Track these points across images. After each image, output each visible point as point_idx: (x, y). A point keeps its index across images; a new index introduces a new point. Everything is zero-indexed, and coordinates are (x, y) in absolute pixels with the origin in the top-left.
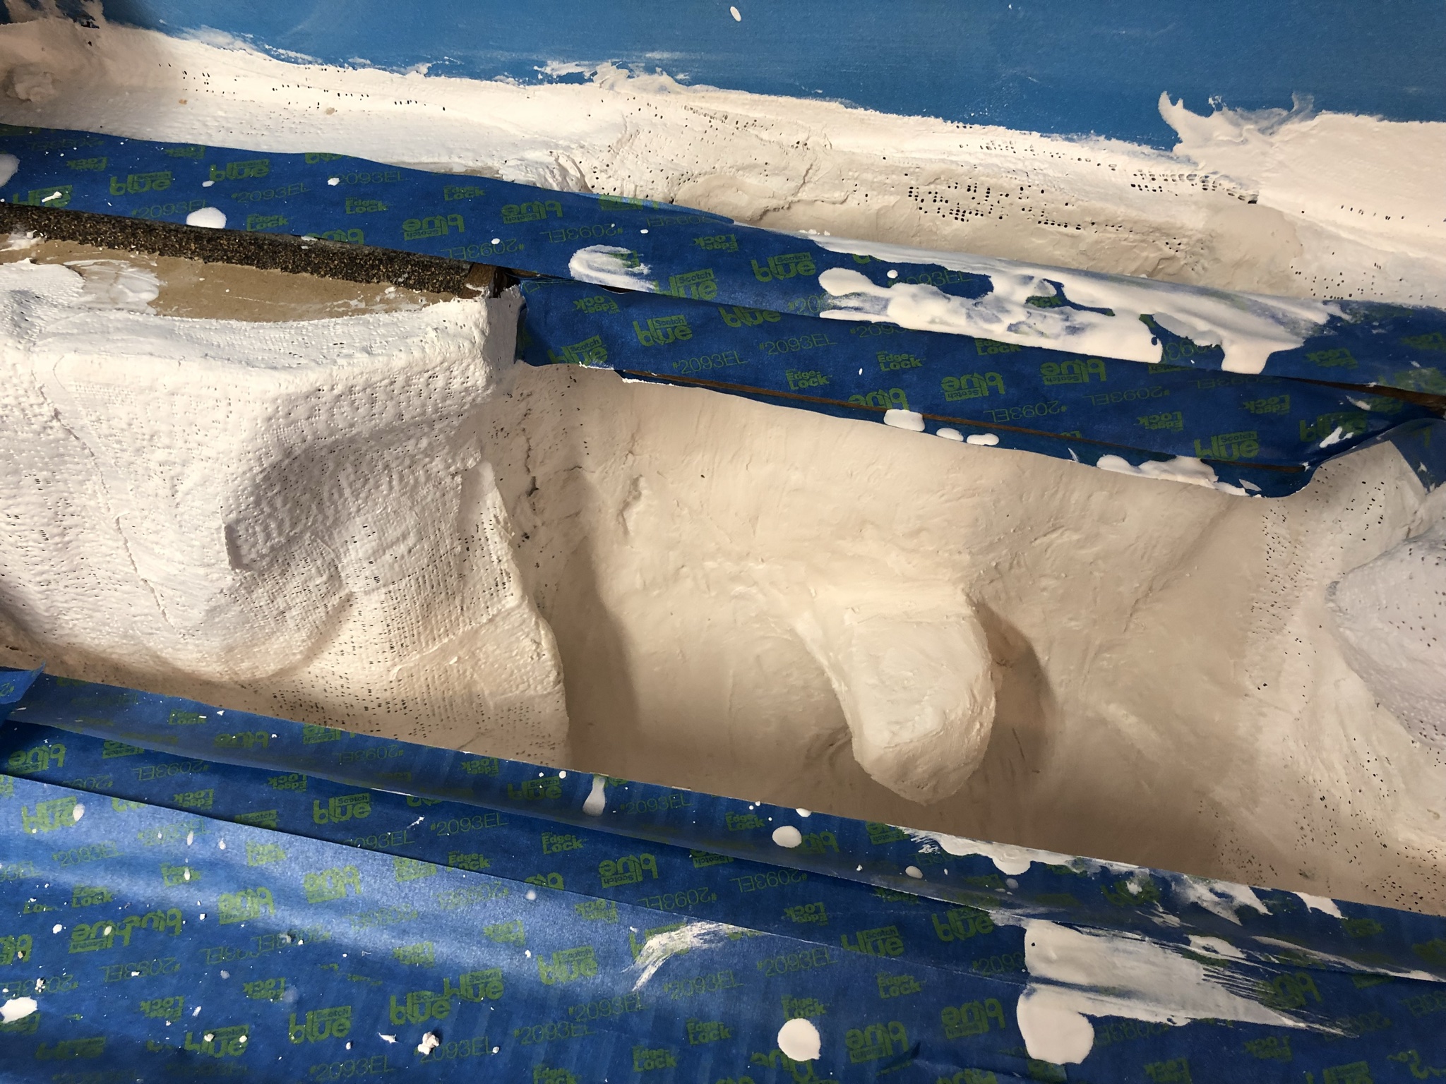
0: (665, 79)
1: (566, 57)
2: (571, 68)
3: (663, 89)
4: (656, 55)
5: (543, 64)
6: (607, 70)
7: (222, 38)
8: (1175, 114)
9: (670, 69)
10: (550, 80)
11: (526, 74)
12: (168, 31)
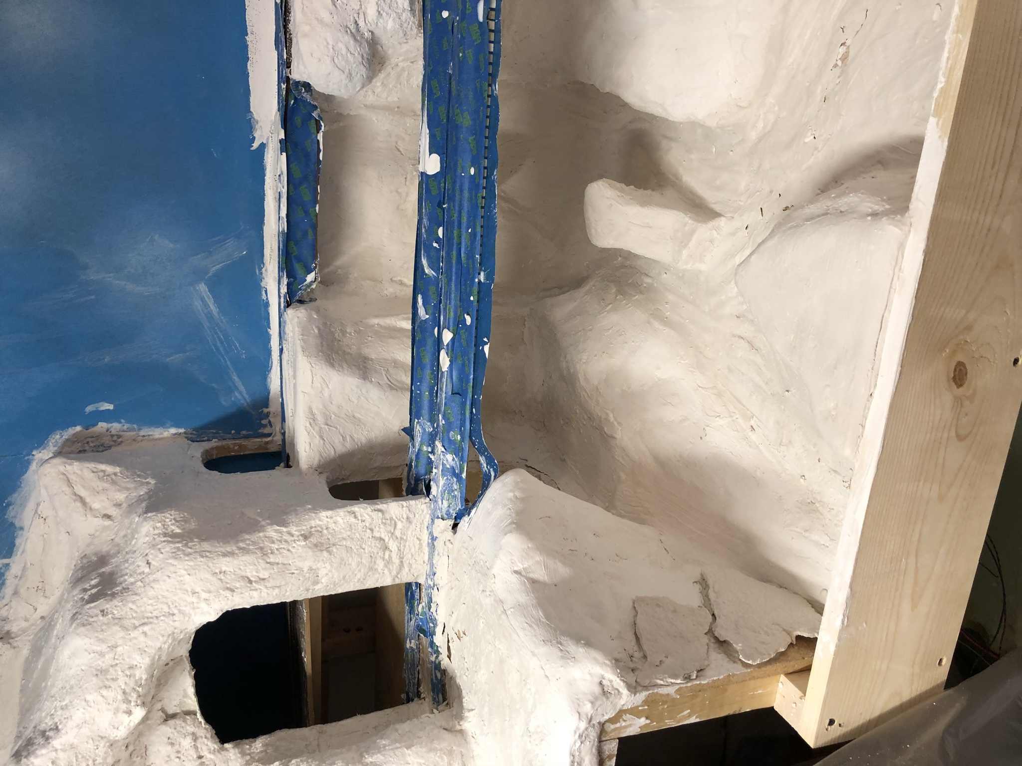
0: (263, 270)
1: (261, 294)
2: (264, 293)
3: (266, 270)
4: (257, 272)
5: (264, 300)
6: (263, 284)
7: (269, 380)
8: (256, 145)
9: (261, 269)
10: (267, 299)
11: (267, 305)
12: (269, 393)
